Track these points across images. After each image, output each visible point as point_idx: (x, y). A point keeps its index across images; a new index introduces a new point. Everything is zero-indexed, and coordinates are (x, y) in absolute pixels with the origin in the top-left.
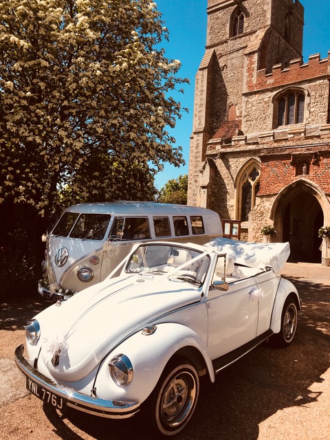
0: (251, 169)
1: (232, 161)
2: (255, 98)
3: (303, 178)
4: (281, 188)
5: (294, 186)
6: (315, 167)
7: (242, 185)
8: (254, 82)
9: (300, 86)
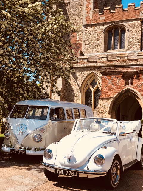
0: (92, 80)
1: (78, 74)
2: (91, 29)
3: (129, 87)
4: (115, 94)
5: (123, 92)
6: (137, 81)
7: (85, 90)
8: (91, 17)
9: (122, 24)
